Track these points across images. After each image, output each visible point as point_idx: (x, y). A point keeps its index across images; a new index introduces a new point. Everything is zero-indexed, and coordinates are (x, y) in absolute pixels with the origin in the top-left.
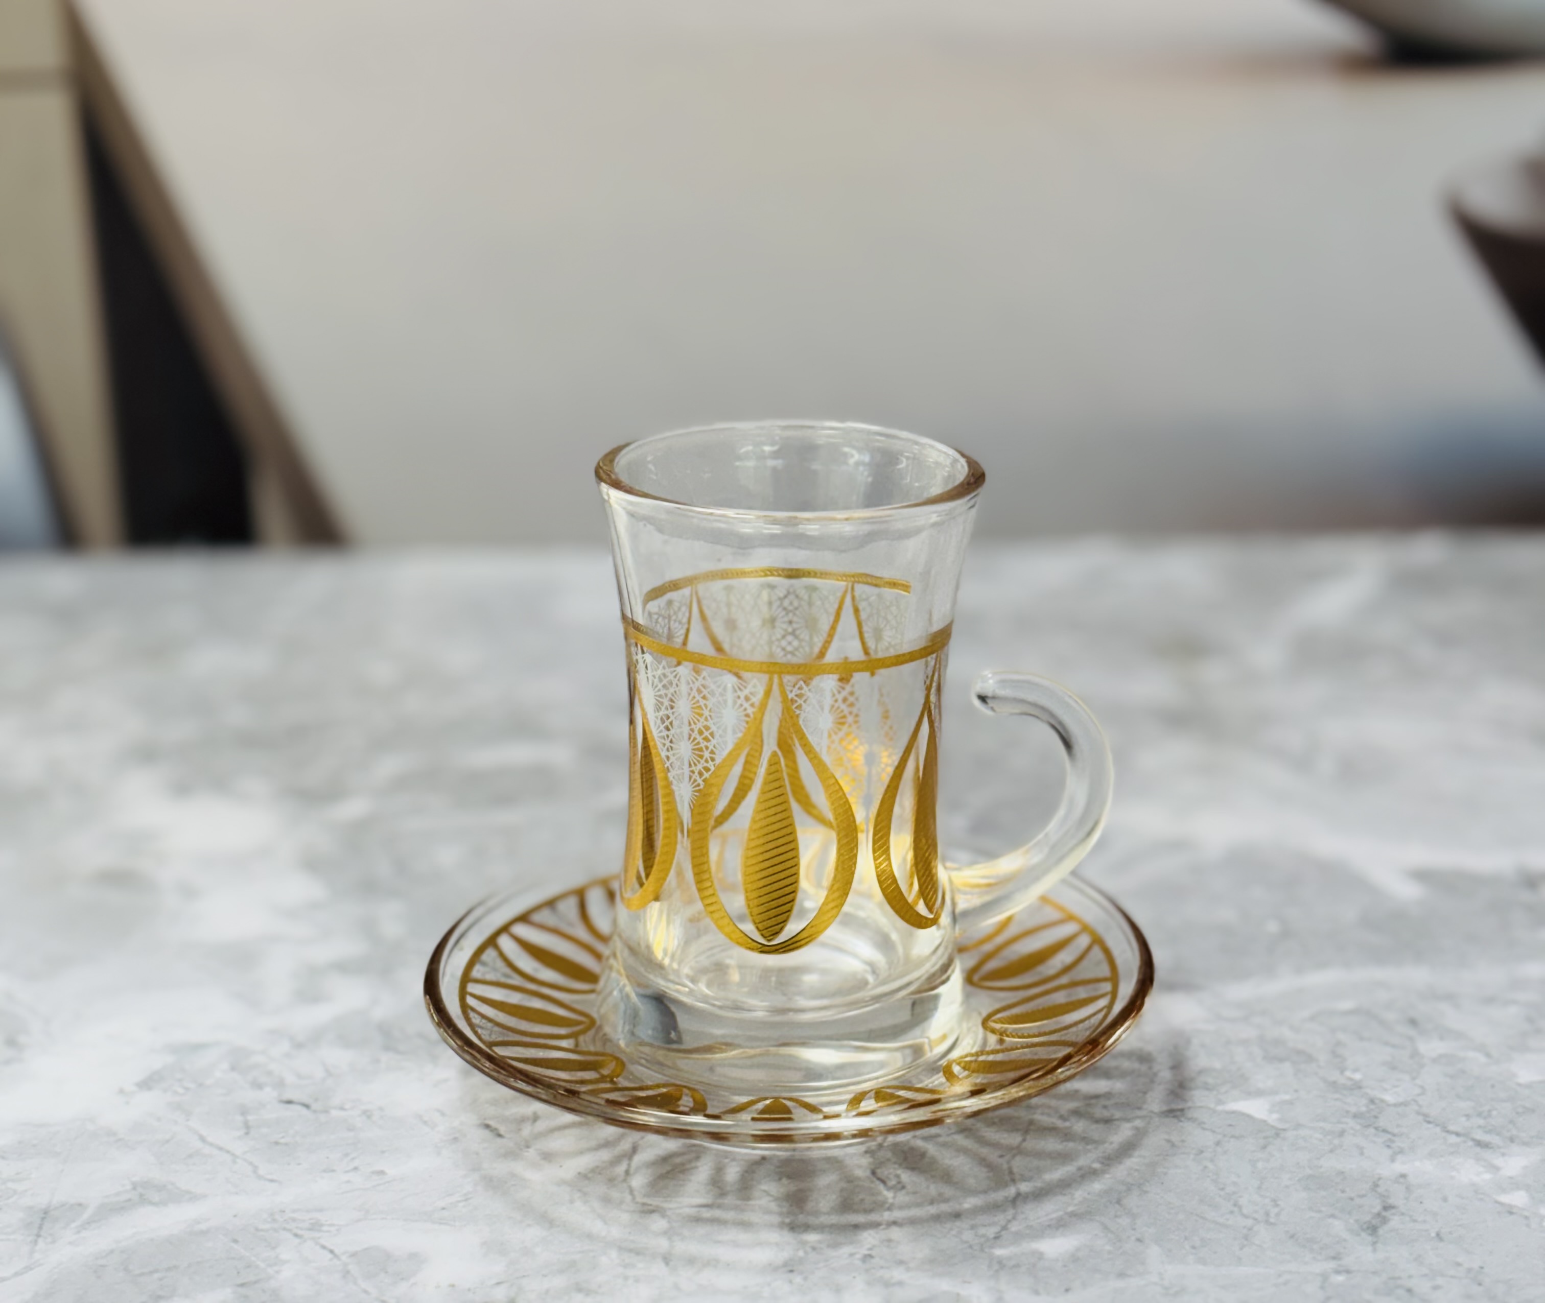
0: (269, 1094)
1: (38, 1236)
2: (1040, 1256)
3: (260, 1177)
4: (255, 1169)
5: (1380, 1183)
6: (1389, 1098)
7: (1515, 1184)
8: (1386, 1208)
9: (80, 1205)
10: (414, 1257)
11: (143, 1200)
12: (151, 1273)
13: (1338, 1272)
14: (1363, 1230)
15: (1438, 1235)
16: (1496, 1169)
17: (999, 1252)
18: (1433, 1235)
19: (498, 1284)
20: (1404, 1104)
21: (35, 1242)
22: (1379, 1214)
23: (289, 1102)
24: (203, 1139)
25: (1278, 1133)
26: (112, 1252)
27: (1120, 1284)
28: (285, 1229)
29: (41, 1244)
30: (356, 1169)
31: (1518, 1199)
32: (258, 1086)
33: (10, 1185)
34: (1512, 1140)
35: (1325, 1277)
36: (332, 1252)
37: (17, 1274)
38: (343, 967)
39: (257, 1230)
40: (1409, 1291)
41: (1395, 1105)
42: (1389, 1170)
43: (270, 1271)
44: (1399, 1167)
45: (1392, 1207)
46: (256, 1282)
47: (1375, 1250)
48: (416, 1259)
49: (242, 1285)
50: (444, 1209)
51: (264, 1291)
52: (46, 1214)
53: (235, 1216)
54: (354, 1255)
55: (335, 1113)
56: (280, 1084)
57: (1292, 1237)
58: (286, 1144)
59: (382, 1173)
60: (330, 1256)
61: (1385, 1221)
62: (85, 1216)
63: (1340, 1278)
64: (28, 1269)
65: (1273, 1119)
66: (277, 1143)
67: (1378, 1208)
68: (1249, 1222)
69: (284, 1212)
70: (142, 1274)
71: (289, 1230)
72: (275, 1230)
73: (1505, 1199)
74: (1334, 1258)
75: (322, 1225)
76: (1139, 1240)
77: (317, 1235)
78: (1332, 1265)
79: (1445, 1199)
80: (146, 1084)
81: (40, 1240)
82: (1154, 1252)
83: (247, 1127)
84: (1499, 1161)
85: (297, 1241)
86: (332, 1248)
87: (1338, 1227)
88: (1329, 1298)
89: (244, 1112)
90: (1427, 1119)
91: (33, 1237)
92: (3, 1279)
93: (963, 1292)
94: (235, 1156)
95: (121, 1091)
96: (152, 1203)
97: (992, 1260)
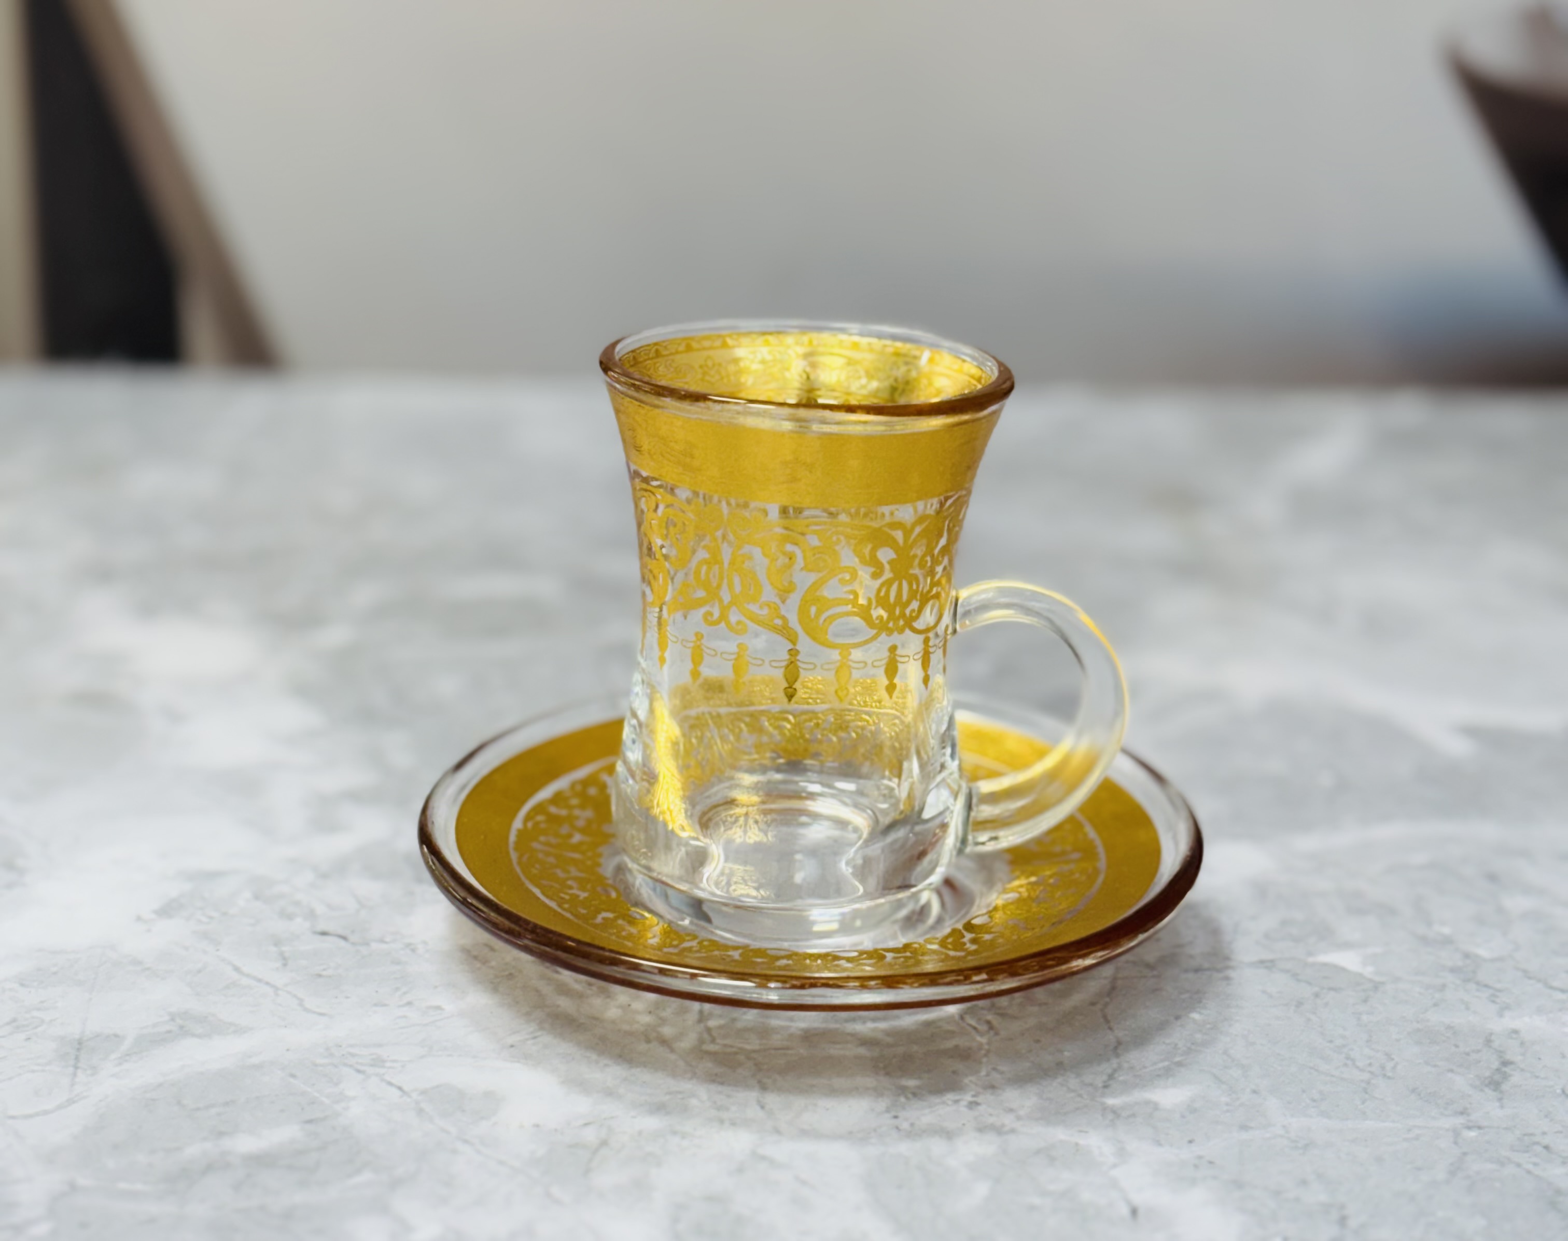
1: (76, 1067)
2: (1156, 1107)
3: (306, 1010)
4: (301, 1002)
5: (1493, 1037)
6: (1483, 952)
8: (1504, 1064)
9: (116, 1036)
10: (488, 1095)
11: (184, 1032)
12: (205, 1106)
13: (1469, 1128)
14: (1487, 1086)
15: (1563, 1091)
17: (1111, 1101)
18: (1559, 1091)
19: (586, 1125)
20: (1500, 959)
21: (75, 1075)
22: (1498, 1070)
23: (324, 934)
24: (237, 969)
25: (1376, 986)
26: (160, 1085)
27: (1245, 1136)
28: (346, 1065)
29: (81, 1076)
30: (409, 1004)
32: (287, 916)
33: (35, 1013)
35: (1456, 1133)
36: (400, 1088)
37: (60, 1107)
38: (355, 797)
39: (316, 1065)
40: (1546, 1148)
41: (1494, 960)
42: (1499, 1025)
43: (338, 1107)
44: (1509, 1022)
45: (1510, 1062)
46: (322, 1119)
47: (1502, 1107)
48: (492, 1097)
49: (310, 1122)
50: (512, 1046)
51: (334, 1126)
52: (80, 1044)
53: (288, 1049)
54: (423, 1092)
55: (374, 946)
56: (311, 915)
57: (1413, 1091)
58: (330, 977)
59: (439, 1008)
60: (398, 1093)
61: (1506, 1076)
62: (124, 1046)
63: (1473, 1134)
64: (71, 1102)
65: (1368, 971)
66: (320, 976)
67: (1496, 1065)
68: (1366, 1076)
69: (340, 1046)
70: (198, 1109)
71: (351, 1066)
72: (336, 1065)
74: (1462, 1113)
75: (384, 1061)
76: (1254, 1092)
77: (382, 1071)
78: (1460, 1120)
79: (1563, 1056)
80: (167, 910)
81: (79, 1072)
82: (1272, 1104)
83: (285, 960)
85: (361, 1076)
86: (399, 1084)
87: (1461, 1082)
88: (1465, 1154)
89: (277, 943)
90: (1527, 974)
91: (71, 1070)
92: (46, 1113)
93: (1082, 1142)
94: (276, 988)
95: (139, 919)
96: (194, 1035)
97: (1105, 1109)
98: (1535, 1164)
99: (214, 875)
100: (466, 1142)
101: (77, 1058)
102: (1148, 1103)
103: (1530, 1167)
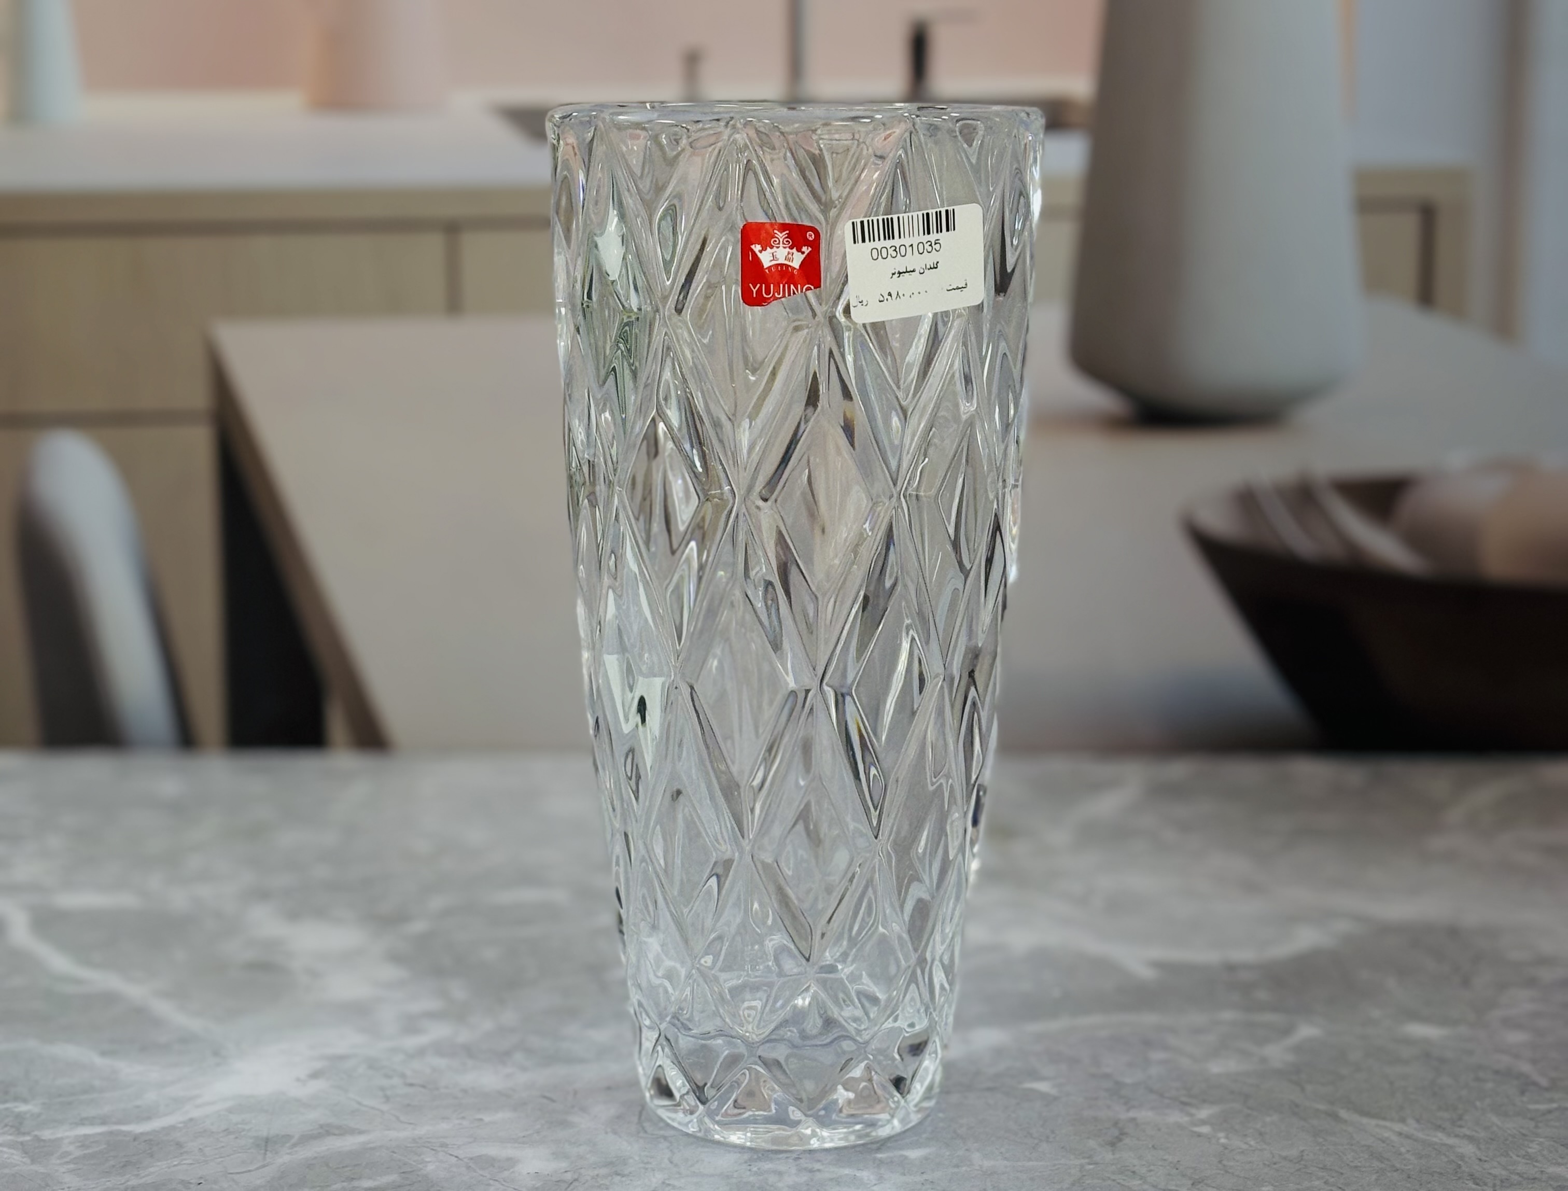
0: (396, 1081)
1: (266, 1150)
2: (906, 1158)
3: (402, 1122)
4: (398, 1118)
5: (1120, 1122)
6: (1128, 1080)
7: (1203, 1122)
8: (1121, 1134)
9: (288, 1135)
10: (509, 1159)
11: (328, 1133)
12: (343, 1167)
13: (1089, 1164)
14: (1107, 1145)
15: (1153, 1146)
16: (1191, 1115)
17: (879, 1156)
18: (1150, 1146)
19: (566, 1172)
20: (1137, 1084)
21: (265, 1154)
22: (1117, 1137)
23: (411, 1085)
24: (359, 1103)
25: (1056, 1099)
26: (315, 1158)
27: (956, 1170)
28: (424, 1147)
29: (269, 1154)
30: (463, 1118)
31: (1205, 1129)
32: (388, 1076)
33: (240, 1126)
34: (1204, 1101)
35: (1082, 1166)
36: (456, 1157)
37: (258, 1169)
38: (432, 1015)
39: (406, 1147)
40: (1134, 1172)
41: (1133, 1085)
42: (1124, 1115)
43: (420, 1166)
44: (1132, 1114)
45: (1126, 1134)
46: (411, 1172)
47: (1113, 1154)
48: (512, 1162)
49: (403, 1173)
50: (524, 1137)
51: (418, 1175)
52: (267, 1140)
53: (391, 1140)
54: (471, 1159)
55: (443, 1090)
56: (403, 1076)
57: (1063, 1148)
58: (415, 1106)
59: (481, 1120)
60: (456, 1159)
61: (1120, 1140)
62: (293, 1141)
63: (1091, 1167)
64: (264, 1166)
65: (1052, 1092)
66: (408, 1106)
67: (1117, 1134)
68: (1036, 1141)
69: (421, 1138)
70: (338, 1168)
71: (428, 1147)
72: (419, 1147)
73: (1196, 1129)
74: (1088, 1158)
75: (447, 1145)
76: (967, 1150)
77: (446, 1149)
78: (1087, 1161)
79: (1159, 1130)
80: (315, 1075)
81: (268, 1152)
82: (976, 1157)
83: (387, 1097)
84: (1193, 1111)
85: (434, 1152)
86: (456, 1155)
87: (1092, 1143)
88: (1084, 1176)
89: (382, 1089)
90: (1151, 1091)
91: (263, 1152)
92: (249, 1171)
93: (857, 1175)
94: (382, 1112)
95: (298, 1080)
96: (335, 1135)
97: (875, 1159)
98: (1124, 1180)
99: (342, 1058)
100: (497, 1181)
101: (266, 1146)
102: (902, 1156)
103: (1121, 1181)
